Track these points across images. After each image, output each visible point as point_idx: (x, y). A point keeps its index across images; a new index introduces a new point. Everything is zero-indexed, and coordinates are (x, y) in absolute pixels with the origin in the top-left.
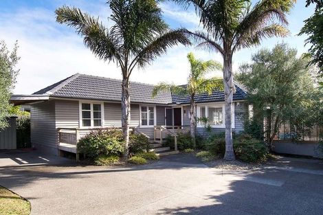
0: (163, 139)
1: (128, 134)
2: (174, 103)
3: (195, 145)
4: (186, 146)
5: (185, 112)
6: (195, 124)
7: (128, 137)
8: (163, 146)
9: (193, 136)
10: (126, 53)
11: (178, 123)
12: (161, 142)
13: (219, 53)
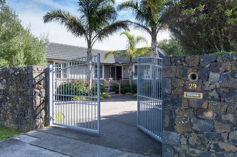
0: (111, 87)
1: (91, 82)
2: (116, 63)
3: (132, 91)
4: (127, 91)
5: (124, 69)
6: (132, 77)
7: (91, 84)
8: (110, 91)
9: (131, 85)
10: (91, 32)
11: (119, 76)
12: (109, 89)
13: (149, 34)
